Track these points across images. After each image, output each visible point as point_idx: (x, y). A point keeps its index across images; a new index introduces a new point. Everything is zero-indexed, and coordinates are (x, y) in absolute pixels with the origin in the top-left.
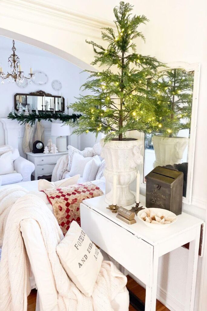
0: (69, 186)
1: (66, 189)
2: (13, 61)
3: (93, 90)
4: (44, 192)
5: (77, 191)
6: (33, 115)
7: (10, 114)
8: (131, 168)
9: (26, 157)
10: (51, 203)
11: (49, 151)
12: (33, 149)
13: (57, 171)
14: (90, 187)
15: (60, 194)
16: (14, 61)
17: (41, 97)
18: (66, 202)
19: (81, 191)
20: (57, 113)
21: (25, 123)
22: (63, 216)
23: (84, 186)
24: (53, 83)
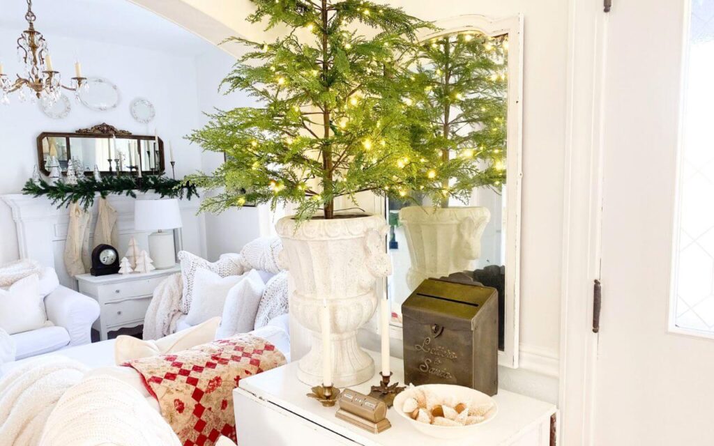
0: (196, 347)
1: (189, 357)
2: (30, 46)
3: (252, 92)
4: (132, 367)
5: (217, 359)
6: (88, 183)
7: (28, 183)
8: (362, 288)
9: (76, 286)
10: (153, 394)
11: (133, 268)
12: (93, 265)
13: (155, 314)
14: (250, 345)
15: (176, 370)
16: (34, 47)
17: (106, 140)
18: (192, 388)
19: (228, 357)
20: (148, 176)
21: (69, 203)
22: (186, 426)
23: (235, 344)
24: (134, 104)
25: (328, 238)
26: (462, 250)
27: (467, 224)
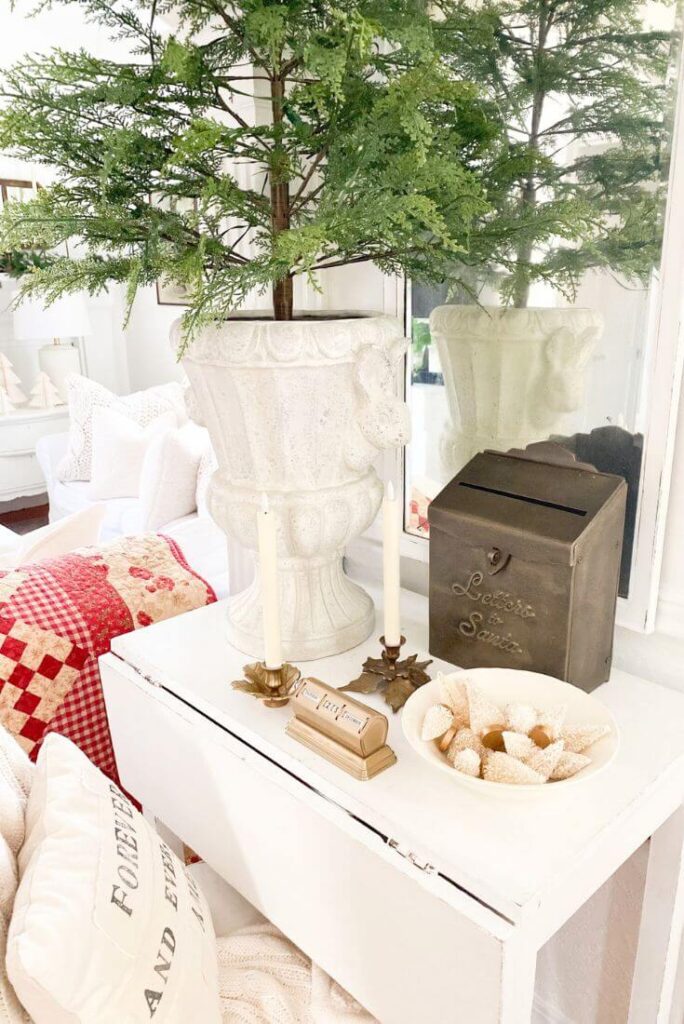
8: (350, 469)
25: (272, 364)
26: (546, 392)
27: (560, 340)
